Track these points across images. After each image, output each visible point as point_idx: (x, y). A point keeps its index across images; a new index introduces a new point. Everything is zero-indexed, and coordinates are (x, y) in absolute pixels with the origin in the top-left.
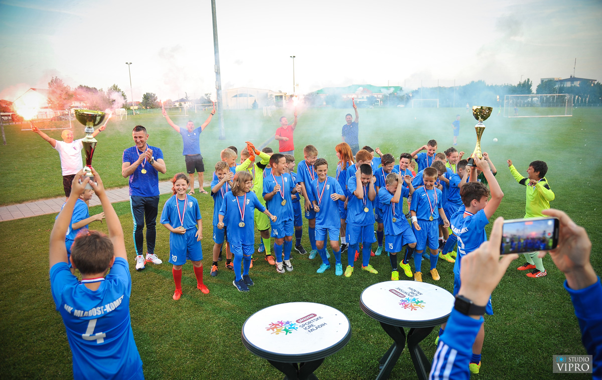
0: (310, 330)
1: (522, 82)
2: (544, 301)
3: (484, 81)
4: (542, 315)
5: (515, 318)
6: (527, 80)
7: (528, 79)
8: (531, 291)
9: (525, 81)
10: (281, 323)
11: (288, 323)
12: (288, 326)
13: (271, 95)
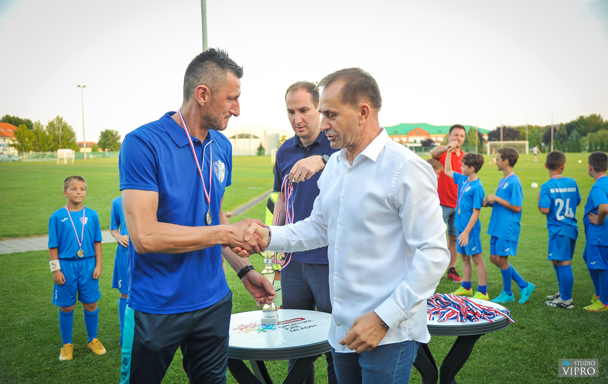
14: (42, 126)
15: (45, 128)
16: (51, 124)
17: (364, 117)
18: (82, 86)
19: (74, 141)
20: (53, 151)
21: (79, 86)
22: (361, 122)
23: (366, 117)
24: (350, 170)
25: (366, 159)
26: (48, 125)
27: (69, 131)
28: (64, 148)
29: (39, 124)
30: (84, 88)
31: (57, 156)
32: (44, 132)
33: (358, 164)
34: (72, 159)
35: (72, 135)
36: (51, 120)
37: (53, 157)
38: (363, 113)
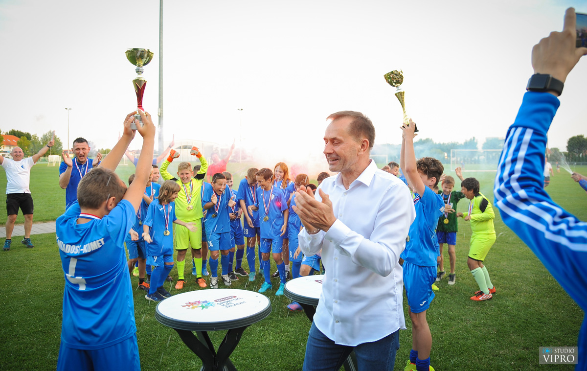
0: (228, 306)
1: (468, 139)
2: (482, 313)
3: (431, 139)
4: (479, 324)
5: (452, 327)
6: (472, 139)
7: (474, 138)
8: (469, 306)
9: (471, 139)
10: (199, 302)
11: (206, 302)
12: (204, 304)
13: (217, 148)
14: (38, 138)
15: (40, 139)
16: (45, 136)
17: (363, 149)
18: (68, 109)
19: (61, 150)
20: (45, 156)
21: (66, 109)
22: (359, 154)
23: (364, 150)
24: (346, 193)
25: (360, 184)
26: (42, 137)
27: (58, 141)
28: (53, 154)
29: (36, 136)
30: (69, 110)
31: (48, 160)
32: (39, 142)
33: (353, 188)
34: (59, 162)
35: (60, 144)
36: (45, 133)
37: (45, 160)
38: (363, 146)
